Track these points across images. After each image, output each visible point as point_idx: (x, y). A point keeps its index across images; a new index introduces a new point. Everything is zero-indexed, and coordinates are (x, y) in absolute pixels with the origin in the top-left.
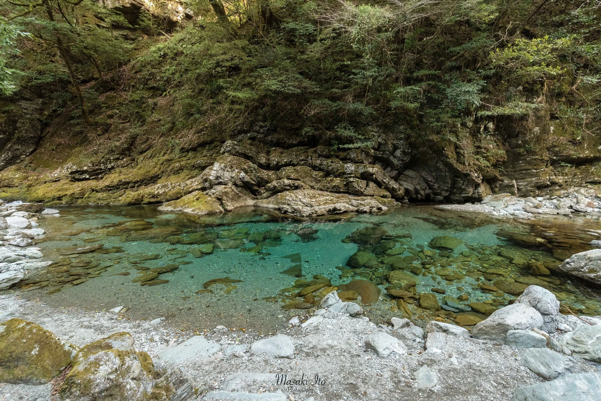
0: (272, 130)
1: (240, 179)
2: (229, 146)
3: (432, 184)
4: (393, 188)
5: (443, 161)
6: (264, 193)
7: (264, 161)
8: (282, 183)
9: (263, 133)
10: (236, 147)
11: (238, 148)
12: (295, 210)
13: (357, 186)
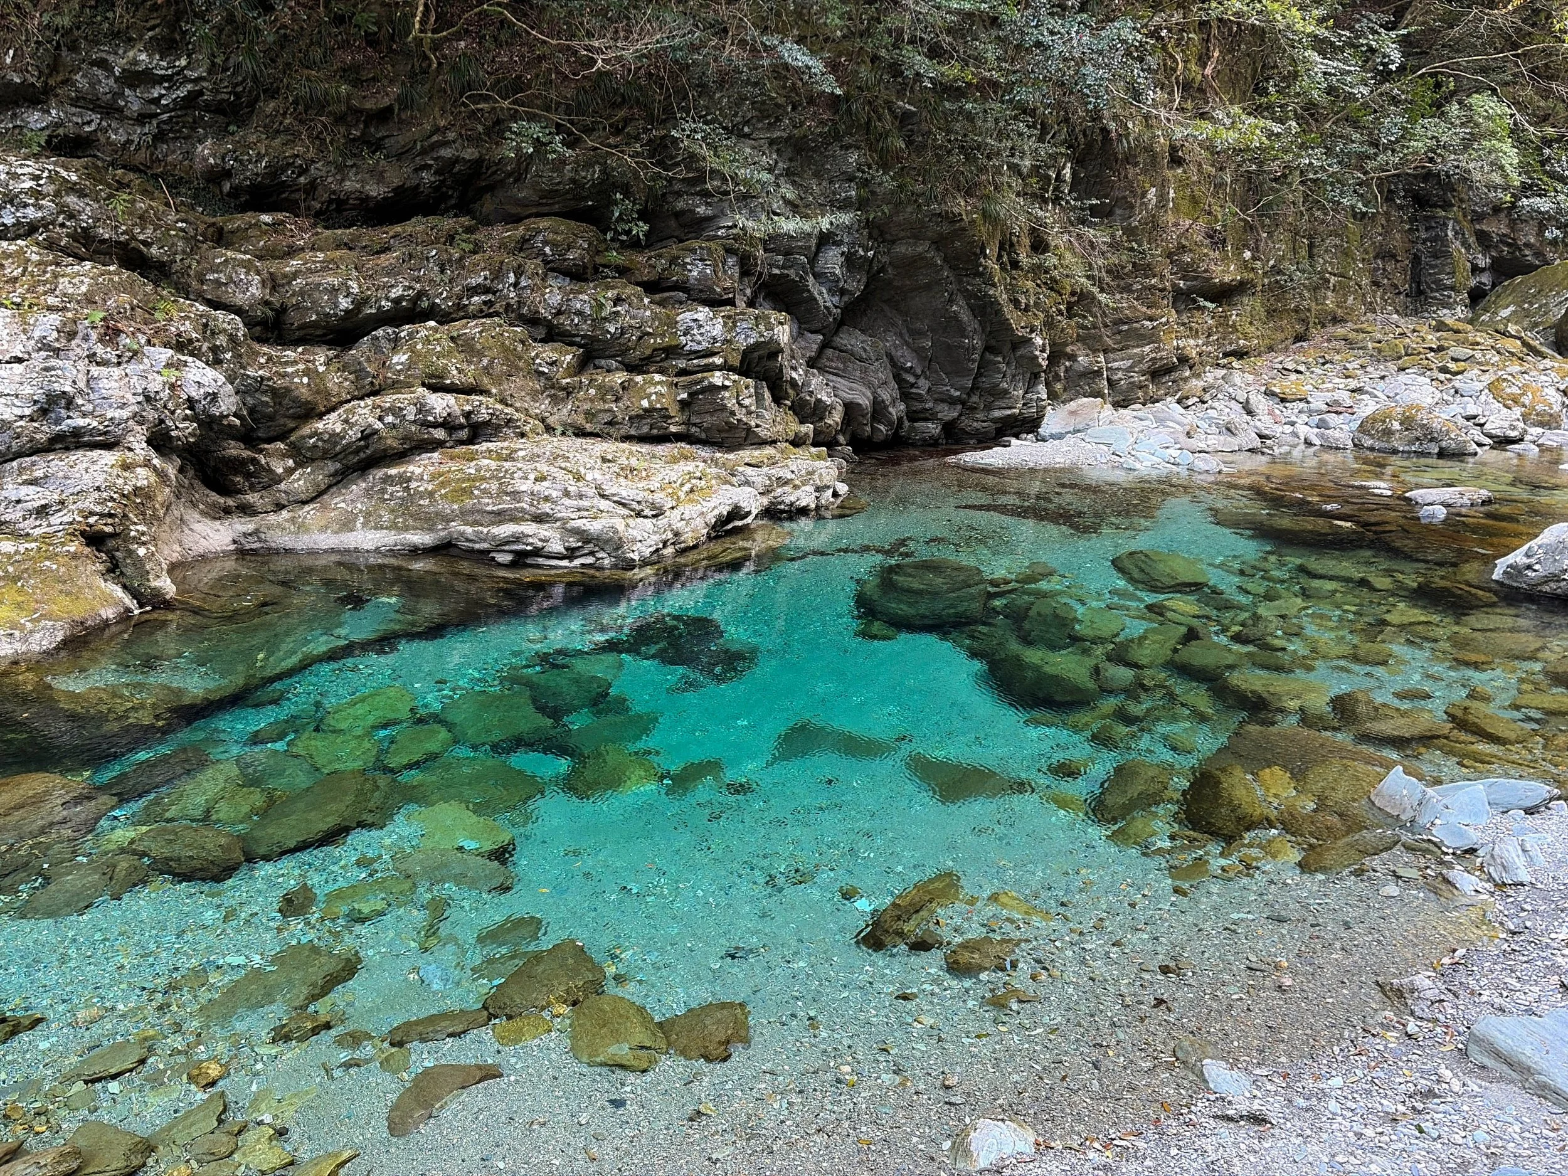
0: (218, 108)
1: (191, 403)
2: (36, 194)
3: (912, 379)
4: (819, 401)
5: (968, 296)
6: (290, 471)
7: (255, 291)
8: (411, 413)
9: (142, 119)
10: (71, 200)
11: (86, 210)
12: (586, 538)
13: (736, 408)
